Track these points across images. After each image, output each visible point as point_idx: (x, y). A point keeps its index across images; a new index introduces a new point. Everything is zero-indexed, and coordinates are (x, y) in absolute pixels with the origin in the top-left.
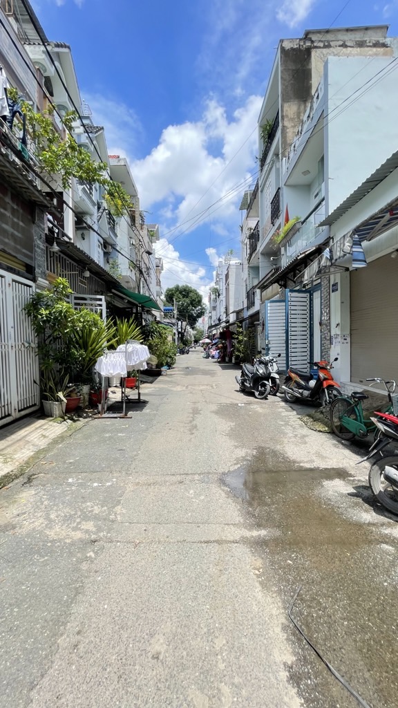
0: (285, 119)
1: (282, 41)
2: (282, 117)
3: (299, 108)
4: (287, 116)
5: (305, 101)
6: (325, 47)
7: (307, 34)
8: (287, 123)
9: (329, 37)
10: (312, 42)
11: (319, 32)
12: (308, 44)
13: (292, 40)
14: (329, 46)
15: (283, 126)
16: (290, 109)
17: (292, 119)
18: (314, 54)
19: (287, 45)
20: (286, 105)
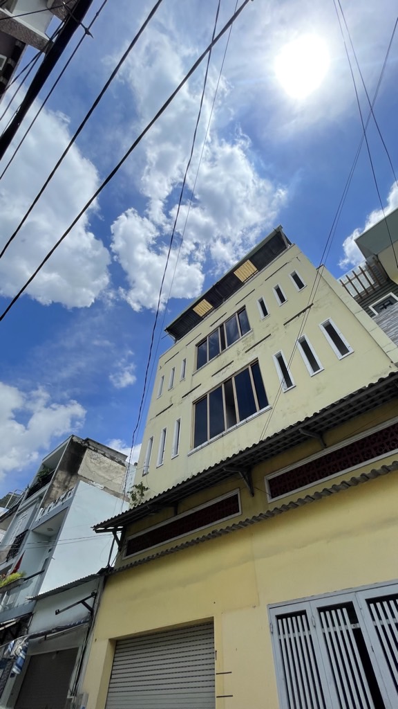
0: (56, 481)
1: (73, 436)
2: (54, 478)
3: (67, 477)
4: (57, 479)
5: (72, 475)
6: (94, 451)
7: (88, 439)
8: (55, 483)
9: (98, 447)
10: (89, 445)
11: (94, 442)
12: (86, 445)
13: (79, 438)
14: (96, 451)
15: (52, 485)
16: (61, 476)
17: (59, 482)
18: (88, 451)
19: (75, 439)
20: (60, 472)
